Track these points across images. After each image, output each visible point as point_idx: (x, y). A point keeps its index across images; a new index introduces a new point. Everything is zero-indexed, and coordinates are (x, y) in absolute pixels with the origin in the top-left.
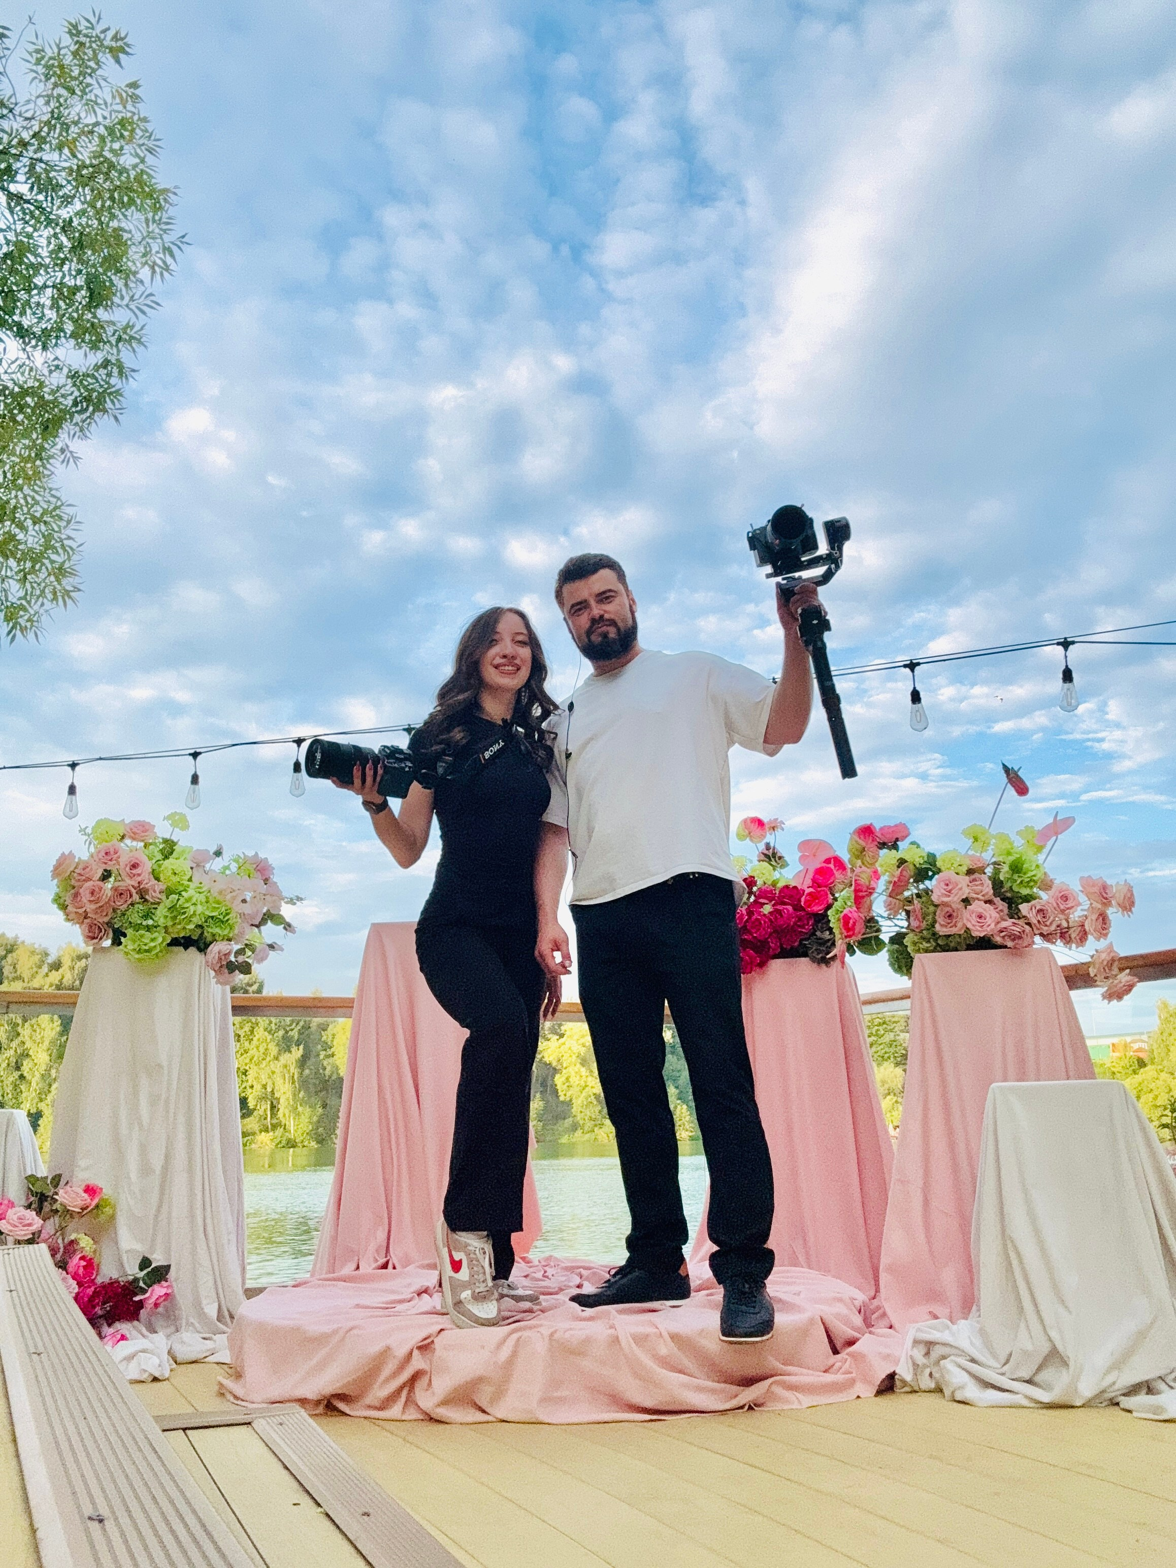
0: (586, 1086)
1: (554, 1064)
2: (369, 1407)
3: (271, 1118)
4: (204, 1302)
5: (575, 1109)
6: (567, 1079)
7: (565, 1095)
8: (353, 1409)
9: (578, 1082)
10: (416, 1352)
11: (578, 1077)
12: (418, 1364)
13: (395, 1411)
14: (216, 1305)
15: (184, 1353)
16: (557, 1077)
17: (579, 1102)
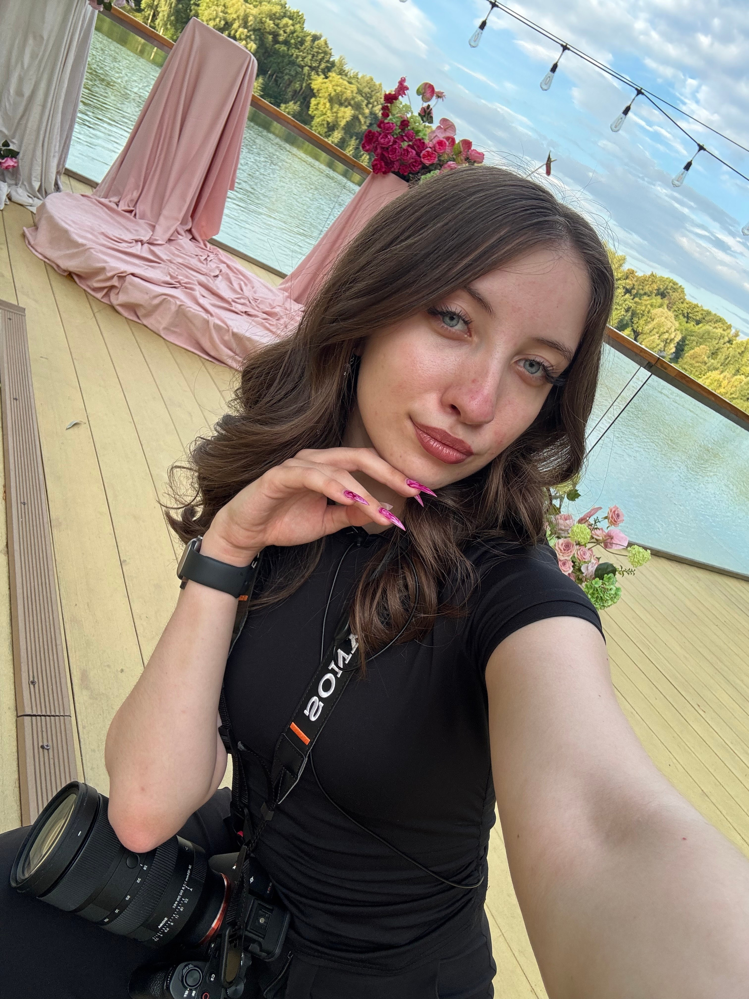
0: (325, 114)
1: (315, 91)
2: (89, 287)
3: (151, 21)
4: (33, 179)
5: (314, 123)
6: (318, 104)
7: (313, 112)
8: (80, 282)
9: (322, 109)
10: (116, 278)
11: (323, 107)
12: (115, 282)
13: (99, 295)
14: (39, 183)
15: (15, 197)
16: (313, 99)
17: (318, 120)
